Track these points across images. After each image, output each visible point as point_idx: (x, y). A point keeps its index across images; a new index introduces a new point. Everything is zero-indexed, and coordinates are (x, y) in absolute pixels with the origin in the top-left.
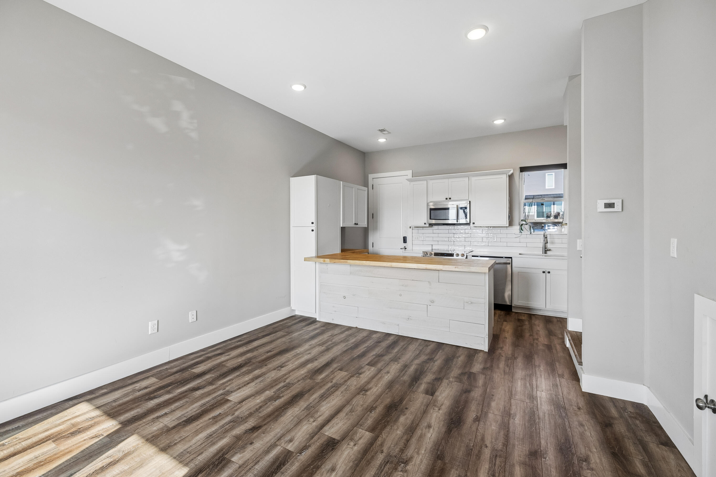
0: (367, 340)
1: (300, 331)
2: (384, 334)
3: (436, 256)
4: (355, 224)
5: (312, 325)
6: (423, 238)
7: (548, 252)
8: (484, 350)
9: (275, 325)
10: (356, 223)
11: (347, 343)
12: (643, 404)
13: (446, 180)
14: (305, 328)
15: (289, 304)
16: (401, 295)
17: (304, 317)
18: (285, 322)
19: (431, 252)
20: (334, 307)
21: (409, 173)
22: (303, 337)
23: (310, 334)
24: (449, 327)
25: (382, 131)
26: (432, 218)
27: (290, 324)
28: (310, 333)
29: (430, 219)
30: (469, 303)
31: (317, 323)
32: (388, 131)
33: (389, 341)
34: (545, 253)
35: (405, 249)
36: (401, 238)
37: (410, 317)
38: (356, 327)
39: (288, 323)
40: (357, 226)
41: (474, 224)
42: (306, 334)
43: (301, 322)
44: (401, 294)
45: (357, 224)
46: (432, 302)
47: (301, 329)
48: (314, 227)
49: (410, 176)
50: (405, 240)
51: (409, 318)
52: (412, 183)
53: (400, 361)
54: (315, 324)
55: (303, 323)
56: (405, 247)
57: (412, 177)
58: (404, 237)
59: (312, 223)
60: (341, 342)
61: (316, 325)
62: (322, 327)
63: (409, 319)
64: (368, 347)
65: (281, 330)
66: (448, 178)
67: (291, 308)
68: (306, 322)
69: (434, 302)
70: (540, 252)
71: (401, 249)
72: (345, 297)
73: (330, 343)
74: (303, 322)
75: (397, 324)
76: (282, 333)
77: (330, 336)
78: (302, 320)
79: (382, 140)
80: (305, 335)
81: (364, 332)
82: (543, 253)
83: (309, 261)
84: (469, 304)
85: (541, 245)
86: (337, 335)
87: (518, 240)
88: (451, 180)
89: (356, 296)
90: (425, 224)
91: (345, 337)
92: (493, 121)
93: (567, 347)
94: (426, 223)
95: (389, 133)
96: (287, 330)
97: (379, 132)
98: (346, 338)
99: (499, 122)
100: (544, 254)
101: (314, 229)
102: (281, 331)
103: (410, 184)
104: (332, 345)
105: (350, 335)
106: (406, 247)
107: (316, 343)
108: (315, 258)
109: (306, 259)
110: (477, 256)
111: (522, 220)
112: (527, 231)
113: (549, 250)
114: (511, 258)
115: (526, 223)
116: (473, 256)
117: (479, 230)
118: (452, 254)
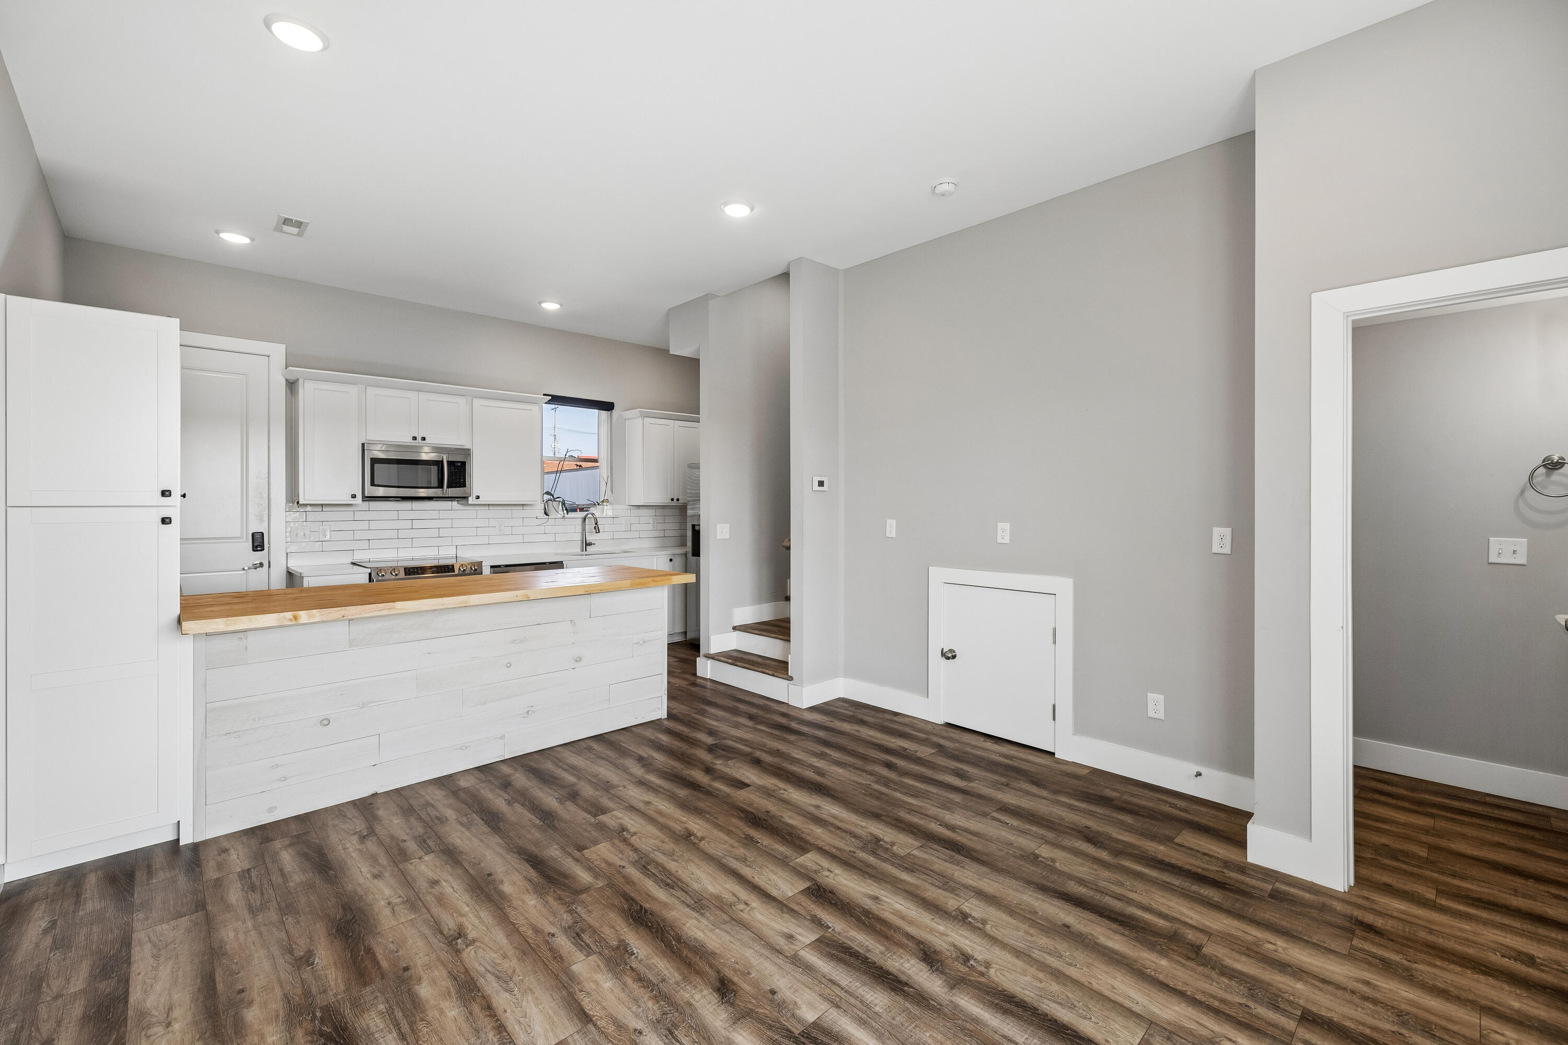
0: (477, 796)
2: (474, 772)
3: (410, 575)
7: (588, 547)
8: (661, 717)
13: (413, 395)
16: (508, 665)
20: (276, 767)
26: (376, 483)
29: (373, 484)
30: (641, 642)
33: (517, 775)
34: (586, 550)
36: (248, 538)
37: (530, 709)
41: (479, 500)
50: (258, 543)
51: (529, 712)
58: (254, 535)
66: (417, 391)
70: (577, 549)
72: (328, 719)
81: (421, 791)
82: (582, 551)
85: (578, 537)
87: (541, 529)
88: (424, 396)
89: (371, 705)
90: (352, 497)
91: (405, 818)
92: (540, 303)
94: (356, 495)
99: (551, 306)
100: (584, 552)
105: (408, 810)
110: (499, 566)
111: (548, 493)
112: (557, 512)
113: (590, 544)
114: (562, 562)
115: (553, 497)
116: (492, 567)
117: (483, 512)
118: (450, 567)
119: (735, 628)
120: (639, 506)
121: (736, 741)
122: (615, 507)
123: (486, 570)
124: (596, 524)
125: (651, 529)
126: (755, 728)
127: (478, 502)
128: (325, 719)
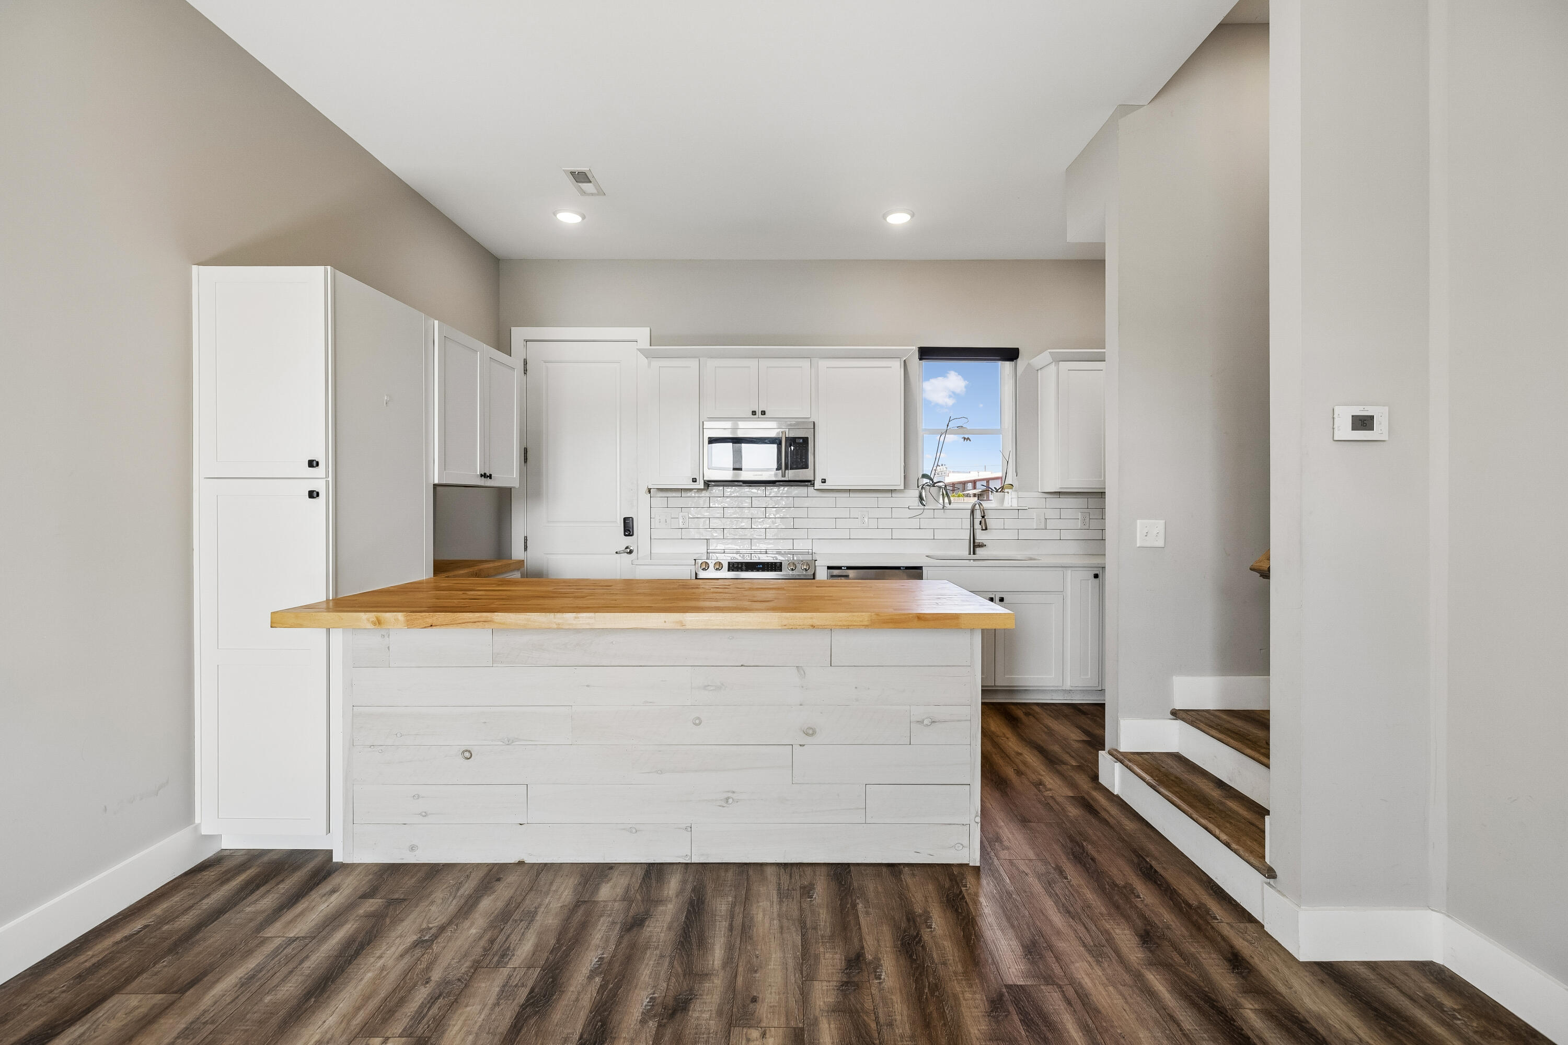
0: (584, 926)
1: (250, 953)
2: (640, 873)
3: (733, 573)
4: (484, 476)
5: (314, 895)
6: (681, 520)
7: (978, 550)
8: (968, 863)
9: (90, 953)
10: (485, 474)
11: (505, 972)
12: (1432, 963)
13: (753, 363)
14: (278, 925)
15: (187, 814)
16: (697, 722)
17: (266, 859)
18: (159, 910)
19: (707, 561)
20: (417, 797)
21: (642, 334)
22: (267, 999)
23: (306, 964)
24: (862, 809)
25: (581, 177)
26: (711, 466)
27: (186, 921)
28: (307, 957)
30: (926, 722)
31: (335, 880)
32: (598, 187)
33: (670, 906)
34: (974, 553)
35: (631, 552)
36: (618, 522)
37: (730, 795)
38: (521, 863)
39: (173, 920)
40: (488, 482)
41: (824, 484)
42: (285, 970)
43: (252, 892)
44: (698, 718)
45: (490, 477)
46: (810, 732)
47: (257, 942)
48: (319, 479)
49: (644, 343)
50: (628, 527)
51: (727, 799)
52: (656, 363)
53: (762, 1010)
54: (326, 887)
55: (262, 896)
56: (627, 548)
57: (651, 346)
58: (625, 519)
59: (312, 464)
60: (477, 966)
61: (333, 891)
62: (365, 896)
63: (730, 801)
64: (604, 967)
65: (128, 981)
66: (758, 357)
67: (197, 828)
68: (281, 886)
69: (814, 733)
70: (964, 551)
71: (617, 553)
72: (468, 755)
73: (422, 994)
74: (263, 889)
75: (684, 826)
76: (134, 1001)
77: (416, 945)
78: (257, 876)
79: (569, 218)
80: (280, 976)
81: (558, 880)
82: (970, 554)
83: (301, 626)
84: (927, 725)
85: (966, 535)
86: (442, 929)
87: (915, 523)
88: (764, 363)
89: (517, 743)
90: (693, 481)
91: (485, 931)
92: (885, 216)
93: (1115, 794)
94: (696, 479)
95: (601, 192)
96: (166, 969)
97: (569, 181)
98: (492, 941)
99: (899, 219)
100: (972, 556)
101: (320, 486)
102: (129, 988)
103: (649, 364)
104: (434, 1010)
105: (504, 917)
106: (631, 548)
107: (347, 1019)
108: (328, 610)
109: (279, 620)
110: (839, 568)
111: (924, 476)
112: (935, 501)
113: (981, 546)
114: (920, 568)
115: (933, 482)
116: (829, 568)
117: (829, 499)
118: (778, 565)
119: (1176, 714)
120: (1059, 494)
121: (1069, 1002)
122: (1021, 494)
123: (822, 574)
124: (983, 517)
125: (1079, 527)
126: (1138, 977)
127: (824, 486)
128: (466, 751)
